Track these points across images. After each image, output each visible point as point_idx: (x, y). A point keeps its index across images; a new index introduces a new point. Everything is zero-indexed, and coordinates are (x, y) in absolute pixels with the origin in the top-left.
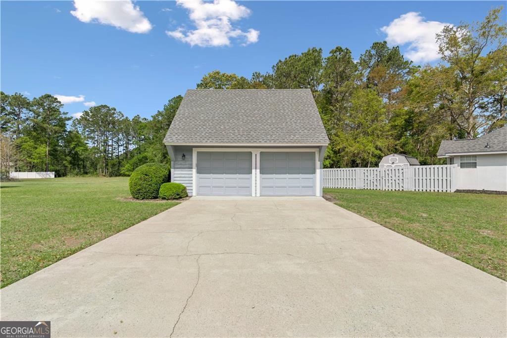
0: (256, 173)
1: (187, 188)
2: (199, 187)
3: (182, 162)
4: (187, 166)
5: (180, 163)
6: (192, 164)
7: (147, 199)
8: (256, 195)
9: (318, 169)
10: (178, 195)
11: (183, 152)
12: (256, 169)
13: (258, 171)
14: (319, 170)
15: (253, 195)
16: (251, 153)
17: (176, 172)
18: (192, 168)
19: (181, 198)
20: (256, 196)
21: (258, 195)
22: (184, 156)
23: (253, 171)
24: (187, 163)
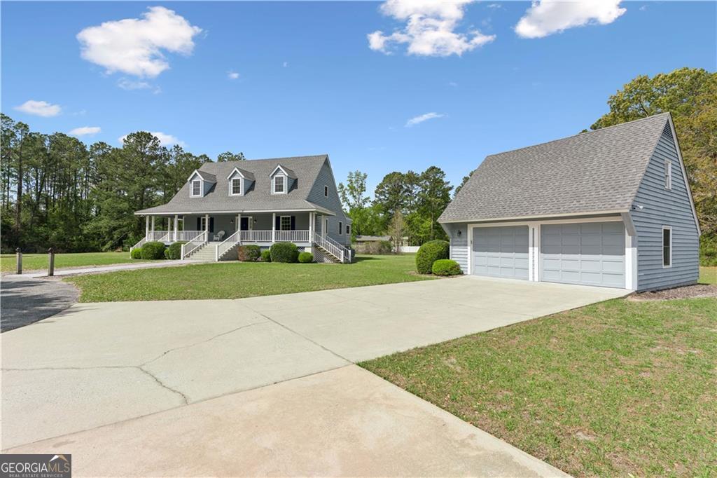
0: (534, 252)
1: (461, 266)
2: (475, 265)
3: (459, 240)
4: (463, 243)
5: (456, 240)
6: (467, 241)
7: (425, 273)
8: (533, 279)
9: (628, 247)
10: (447, 272)
11: (459, 228)
12: (533, 246)
13: (536, 249)
14: (631, 249)
15: (531, 279)
16: (527, 227)
17: (454, 249)
18: (467, 245)
19: (450, 275)
20: (534, 281)
21: (536, 279)
22: (460, 233)
23: (531, 249)
24: (463, 240)
